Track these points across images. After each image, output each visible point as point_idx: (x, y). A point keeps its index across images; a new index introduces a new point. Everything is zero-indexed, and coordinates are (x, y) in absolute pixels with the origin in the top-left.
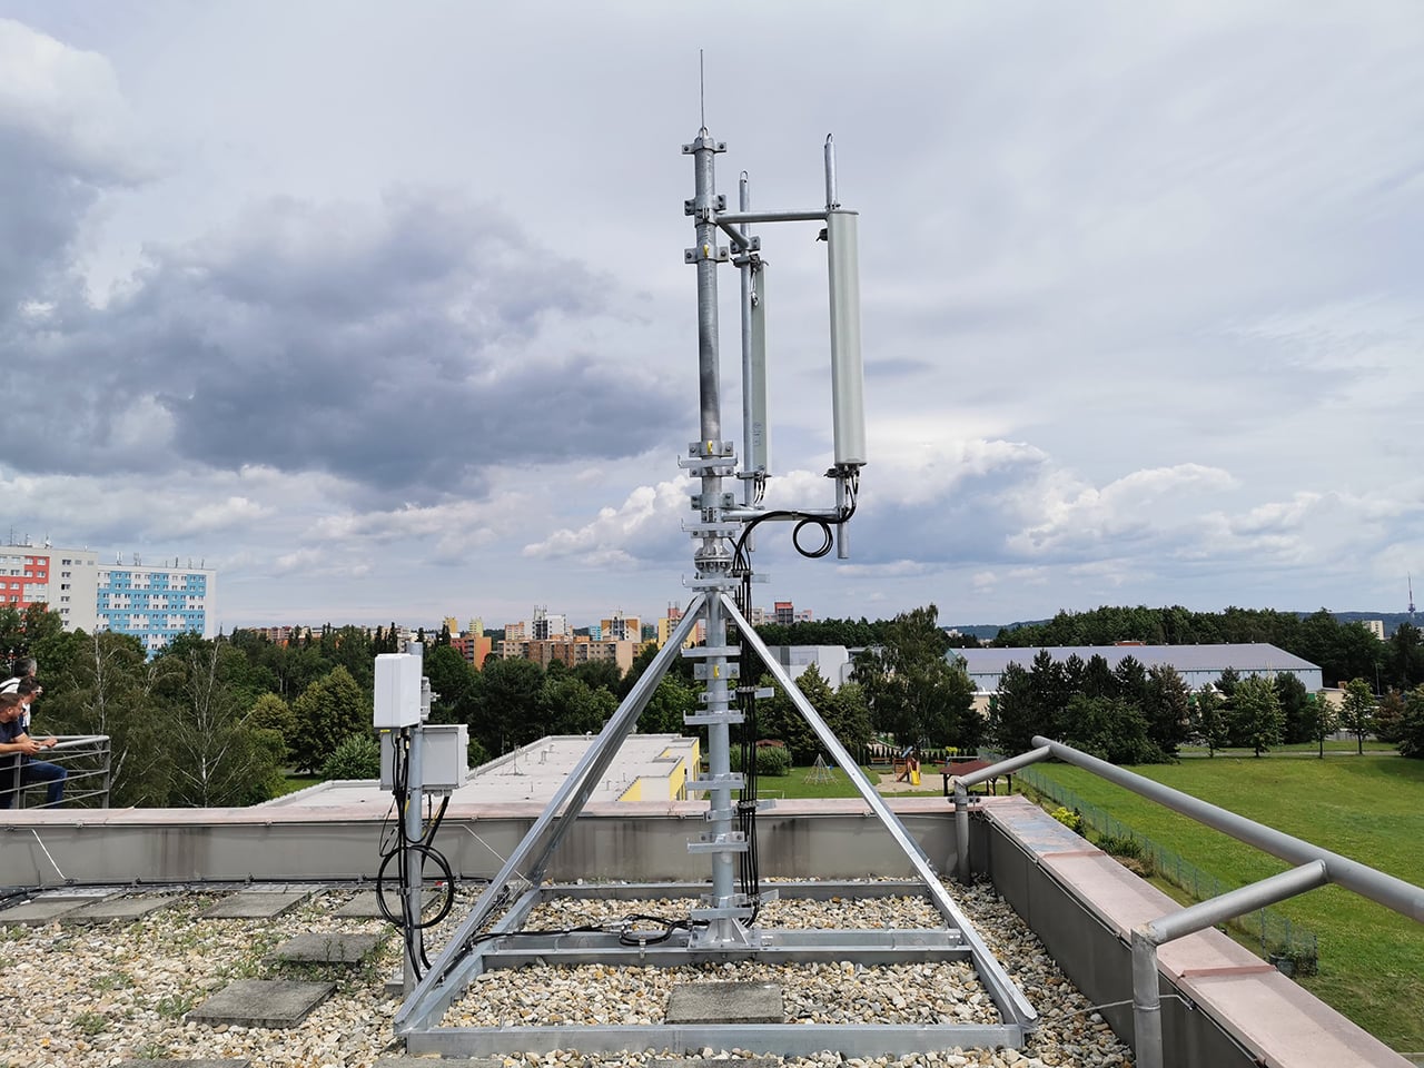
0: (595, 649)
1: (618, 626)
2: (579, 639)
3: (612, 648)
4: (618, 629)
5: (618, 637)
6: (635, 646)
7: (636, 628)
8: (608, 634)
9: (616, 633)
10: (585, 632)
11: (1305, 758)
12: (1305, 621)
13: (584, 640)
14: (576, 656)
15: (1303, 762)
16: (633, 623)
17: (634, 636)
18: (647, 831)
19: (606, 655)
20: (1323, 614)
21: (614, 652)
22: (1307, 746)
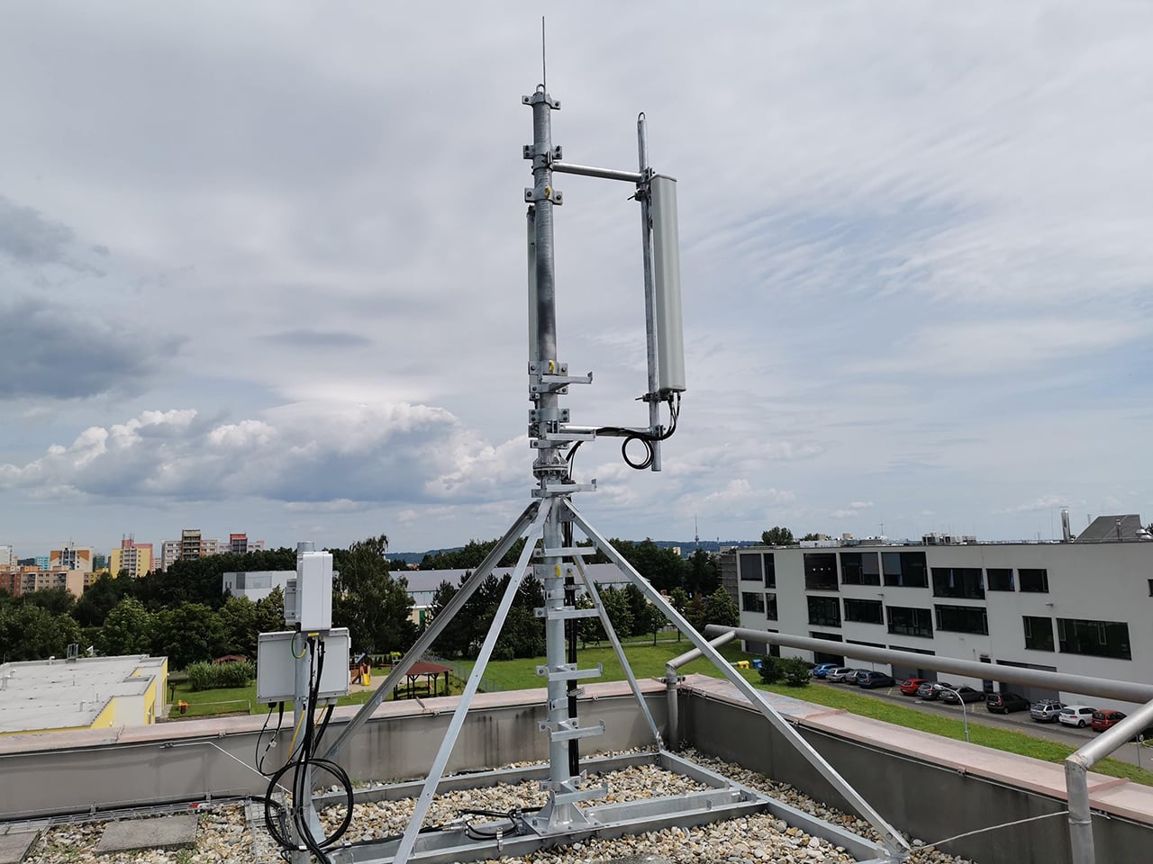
0: (45, 578)
1: (68, 556)
2: (27, 569)
3: (62, 577)
4: (69, 559)
5: (68, 567)
6: (86, 575)
7: (87, 558)
8: (58, 564)
9: (66, 563)
10: (31, 562)
11: (645, 646)
12: (636, 547)
13: (30, 570)
14: (23, 585)
15: (644, 649)
16: (85, 554)
17: (85, 566)
18: (401, 730)
19: (56, 585)
20: (648, 543)
21: (64, 581)
22: (644, 637)
